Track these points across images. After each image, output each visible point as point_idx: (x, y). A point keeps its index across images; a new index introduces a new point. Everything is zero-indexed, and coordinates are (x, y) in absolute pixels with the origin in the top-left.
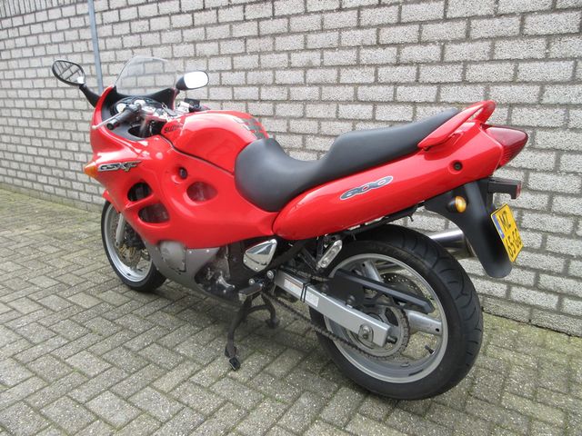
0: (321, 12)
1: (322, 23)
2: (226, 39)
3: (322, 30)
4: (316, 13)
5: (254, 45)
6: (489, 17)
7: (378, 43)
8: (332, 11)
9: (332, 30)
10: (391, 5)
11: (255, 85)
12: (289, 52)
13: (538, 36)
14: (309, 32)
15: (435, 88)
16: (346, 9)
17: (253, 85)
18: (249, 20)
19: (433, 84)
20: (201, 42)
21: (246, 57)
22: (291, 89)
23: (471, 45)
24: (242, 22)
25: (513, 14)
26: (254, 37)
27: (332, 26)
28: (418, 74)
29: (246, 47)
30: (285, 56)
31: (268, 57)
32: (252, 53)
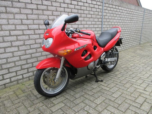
0: (56, 6)
1: (56, 9)
2: (23, 8)
3: (57, 11)
4: (55, 6)
5: (35, 12)
6: (83, 14)
8: (58, 7)
9: (59, 11)
10: (70, 8)
11: (37, 24)
12: (48, 15)
13: (88, 18)
14: (53, 11)
15: (77, 25)
16: (62, 7)
17: (36, 24)
18: (33, 4)
19: (77, 24)
21: (33, 15)
23: (82, 18)
24: (31, 3)
25: (85, 14)
26: (36, 9)
27: (59, 10)
29: (32, 12)
30: (47, 16)
31: (41, 16)
32: (35, 14)
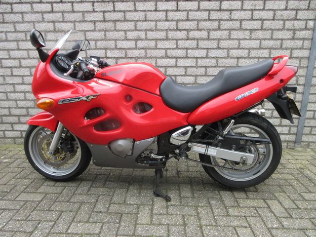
0: (145, 11)
1: (146, 17)
2: (80, 22)
3: (146, 20)
4: (141, 11)
5: (100, 26)
6: (228, 20)
7: (177, 29)
8: (151, 11)
9: (152, 21)
10: (183, 11)
11: (102, 49)
12: (125, 31)
13: (247, 30)
14: (138, 21)
15: (206, 51)
16: (159, 11)
17: (101, 49)
18: (96, 12)
19: (205, 49)
20: (59, 22)
21: (95, 33)
22: (127, 51)
23: (221, 32)
24: (92, 12)
25: (237, 20)
26: (101, 21)
27: (151, 18)
28: (198, 44)
29: (95, 27)
30: (123, 33)
31: (111, 33)
32: (100, 31)
